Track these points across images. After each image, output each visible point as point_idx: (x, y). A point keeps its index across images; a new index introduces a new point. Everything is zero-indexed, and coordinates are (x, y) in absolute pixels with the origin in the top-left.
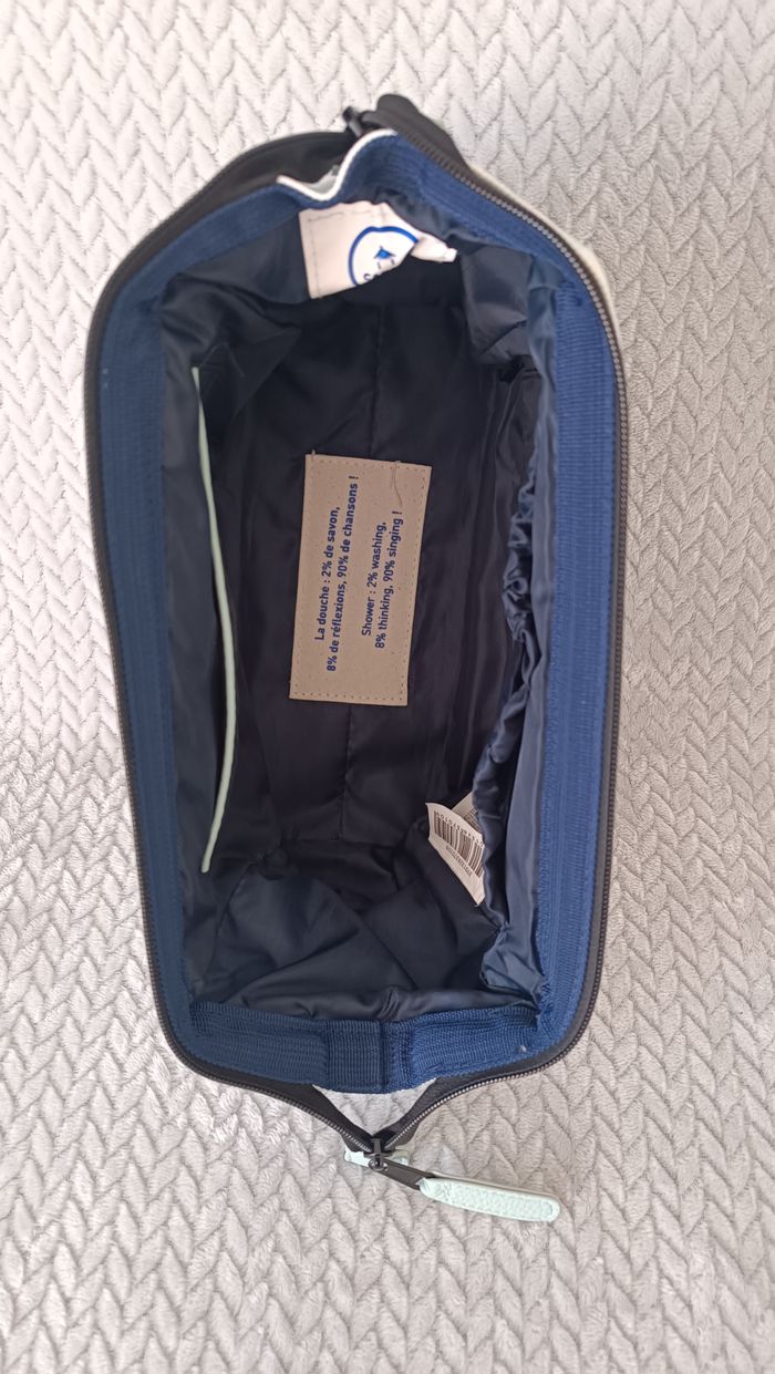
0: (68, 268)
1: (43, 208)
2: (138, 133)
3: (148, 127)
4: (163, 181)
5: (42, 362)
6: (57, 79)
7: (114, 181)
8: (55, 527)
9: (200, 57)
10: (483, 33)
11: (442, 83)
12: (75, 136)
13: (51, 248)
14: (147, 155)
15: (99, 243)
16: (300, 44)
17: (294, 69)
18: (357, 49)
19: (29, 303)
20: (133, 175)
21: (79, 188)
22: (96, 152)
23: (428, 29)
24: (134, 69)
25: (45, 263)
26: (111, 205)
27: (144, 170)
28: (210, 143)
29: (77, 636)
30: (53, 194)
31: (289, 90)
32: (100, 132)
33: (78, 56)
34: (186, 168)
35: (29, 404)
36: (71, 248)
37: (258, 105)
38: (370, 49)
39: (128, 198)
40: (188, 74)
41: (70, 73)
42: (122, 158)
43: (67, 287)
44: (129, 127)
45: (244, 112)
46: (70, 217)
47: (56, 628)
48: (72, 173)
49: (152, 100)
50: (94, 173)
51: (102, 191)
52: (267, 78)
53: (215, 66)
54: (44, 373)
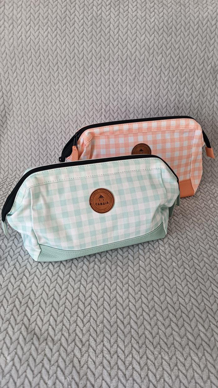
0: (52, 83)
1: (49, 72)
2: (67, 60)
3: (69, 59)
4: (70, 68)
5: (45, 100)
6: (54, 51)
7: (61, 68)
8: (43, 132)
9: (78, 48)
10: (124, 46)
11: (117, 53)
12: (56, 60)
13: (49, 79)
14: (68, 64)
15: (58, 79)
16: (94, 47)
17: (93, 51)
18: (104, 48)
19: (44, 89)
20: (65, 67)
21: (55, 69)
22: (59, 63)
23: (115, 45)
24: (67, 50)
25: (48, 82)
26: (61, 72)
27: (67, 66)
28: (79, 62)
29: (44, 155)
30: (51, 70)
31: (92, 54)
32: (60, 60)
33: (58, 48)
34: (74, 66)
35: (41, 108)
36: (53, 79)
37: (87, 56)
38: (106, 48)
39: (64, 71)
40: (76, 51)
41: (56, 50)
42: (63, 64)
43: (51, 86)
44: (65, 59)
45: (85, 57)
46: (53, 74)
47: (41, 153)
48: (54, 66)
49: (69, 55)
50: (58, 66)
51: (59, 69)
52: (89, 52)
53: (80, 50)
54: (45, 102)
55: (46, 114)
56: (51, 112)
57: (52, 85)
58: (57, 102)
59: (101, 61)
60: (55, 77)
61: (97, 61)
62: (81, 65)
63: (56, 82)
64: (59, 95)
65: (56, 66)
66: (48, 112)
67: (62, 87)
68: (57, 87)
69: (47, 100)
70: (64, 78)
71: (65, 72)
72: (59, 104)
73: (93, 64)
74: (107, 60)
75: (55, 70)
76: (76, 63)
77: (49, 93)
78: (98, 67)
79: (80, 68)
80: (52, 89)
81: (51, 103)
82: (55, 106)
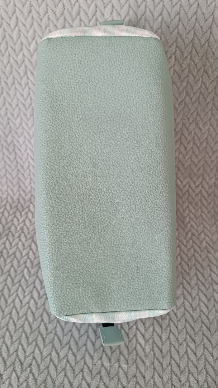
55: (7, 103)
56: (15, 100)
57: (11, 53)
58: (23, 83)
59: (96, 7)
60: (15, 39)
61: (89, 7)
62: (58, 15)
63: (17, 48)
64: (26, 73)
65: (14, 18)
66: (10, 101)
67: (29, 57)
68: (20, 56)
69: (6, 80)
70: (30, 40)
71: (31, 28)
72: (27, 88)
73: (82, 13)
74: (108, 4)
75: (13, 26)
76: (50, 11)
77: (8, 67)
78: (90, 17)
79: (57, 20)
80: (12, 60)
81: (14, 87)
82: (21, 90)
